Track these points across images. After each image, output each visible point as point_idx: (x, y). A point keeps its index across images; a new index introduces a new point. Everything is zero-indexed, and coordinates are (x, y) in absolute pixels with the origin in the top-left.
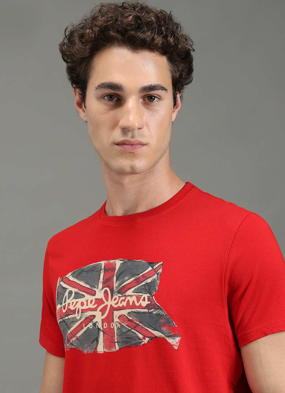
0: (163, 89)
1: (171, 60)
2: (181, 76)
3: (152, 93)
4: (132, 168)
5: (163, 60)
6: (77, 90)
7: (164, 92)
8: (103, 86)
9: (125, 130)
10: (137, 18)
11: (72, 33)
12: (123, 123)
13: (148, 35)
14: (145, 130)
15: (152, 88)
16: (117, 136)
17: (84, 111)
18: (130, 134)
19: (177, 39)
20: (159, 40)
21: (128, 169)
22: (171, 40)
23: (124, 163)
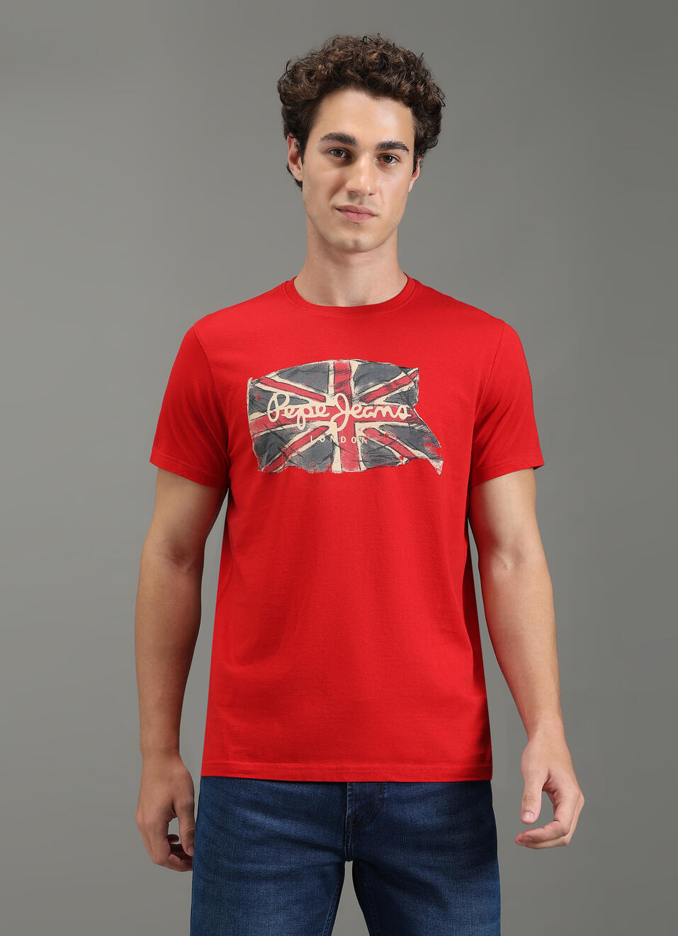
0: (405, 148)
1: (416, 114)
2: (426, 134)
3: (391, 151)
4: (356, 242)
5: (407, 113)
6: (295, 140)
7: (405, 152)
8: (331, 137)
9: (352, 194)
10: (383, 56)
11: (295, 68)
12: (350, 185)
13: (394, 79)
14: (376, 197)
15: (391, 145)
16: (342, 200)
17: (299, 168)
18: (357, 201)
19: (427, 88)
20: (406, 87)
21: (351, 244)
22: (421, 88)
23: (346, 236)
